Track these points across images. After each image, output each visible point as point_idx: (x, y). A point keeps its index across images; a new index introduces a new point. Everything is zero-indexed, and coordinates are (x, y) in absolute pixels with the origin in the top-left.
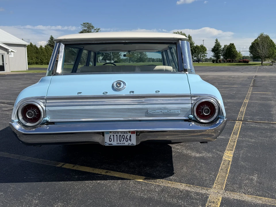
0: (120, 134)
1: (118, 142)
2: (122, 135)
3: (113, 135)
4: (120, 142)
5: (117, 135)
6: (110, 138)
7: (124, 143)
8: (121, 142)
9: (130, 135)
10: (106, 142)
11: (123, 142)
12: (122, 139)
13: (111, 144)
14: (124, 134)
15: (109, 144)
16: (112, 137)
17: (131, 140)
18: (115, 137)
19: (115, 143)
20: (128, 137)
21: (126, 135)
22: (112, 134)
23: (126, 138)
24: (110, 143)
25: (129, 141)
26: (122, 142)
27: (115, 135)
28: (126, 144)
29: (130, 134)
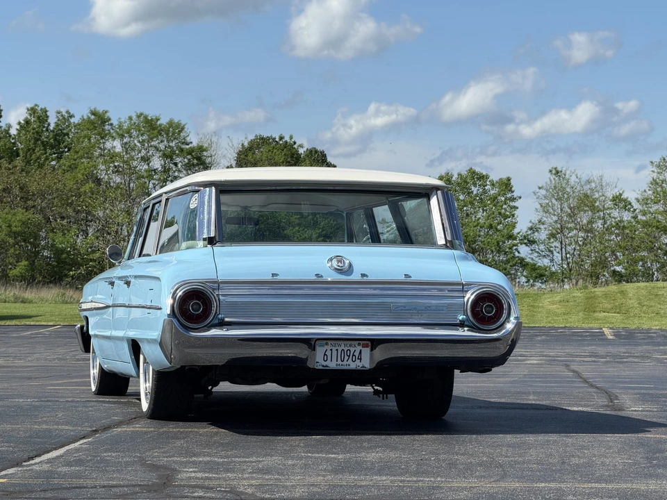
0: (343, 347)
1: (339, 362)
2: (346, 349)
3: (331, 350)
4: (341, 363)
5: (337, 350)
6: (325, 355)
7: (349, 365)
8: (343, 363)
9: (361, 350)
10: (317, 362)
11: (348, 363)
12: (346, 358)
13: (327, 366)
14: (349, 348)
15: (323, 366)
16: (329, 353)
17: (361, 359)
18: (334, 352)
19: (333, 365)
20: (357, 354)
21: (352, 350)
22: (329, 348)
23: (353, 355)
24: (325, 364)
25: (358, 361)
26: (345, 363)
27: (334, 349)
28: (353, 366)
29: (360, 348)
